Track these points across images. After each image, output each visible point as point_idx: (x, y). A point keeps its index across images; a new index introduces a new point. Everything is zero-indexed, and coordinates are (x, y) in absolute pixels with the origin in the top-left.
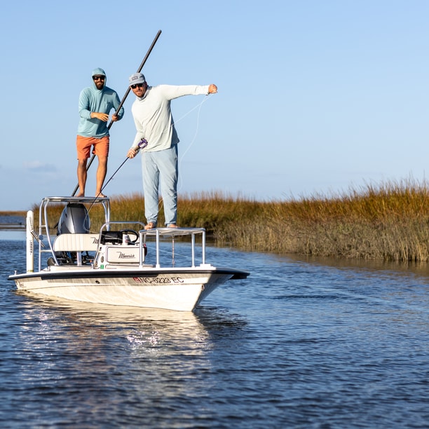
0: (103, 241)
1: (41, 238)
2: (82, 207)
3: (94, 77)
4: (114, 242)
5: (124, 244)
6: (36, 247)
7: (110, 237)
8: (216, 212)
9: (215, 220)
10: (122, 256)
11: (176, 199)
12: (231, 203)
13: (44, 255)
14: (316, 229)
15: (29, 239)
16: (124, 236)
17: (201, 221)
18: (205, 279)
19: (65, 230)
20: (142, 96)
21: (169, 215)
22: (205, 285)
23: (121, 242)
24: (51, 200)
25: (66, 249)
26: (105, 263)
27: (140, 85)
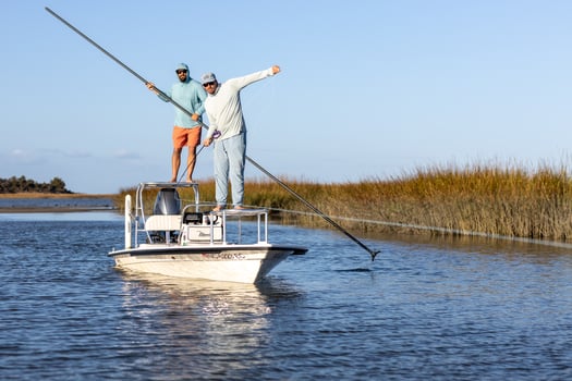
0: (186, 221)
1: (138, 219)
2: (174, 190)
3: (178, 72)
4: (195, 222)
5: (204, 224)
6: (133, 227)
7: (193, 218)
8: (282, 193)
9: (281, 201)
10: (202, 234)
11: (243, 184)
12: (295, 185)
13: (139, 233)
14: (370, 208)
15: (127, 219)
16: (204, 217)
17: (269, 202)
18: (263, 255)
19: (159, 212)
20: (213, 93)
21: (237, 197)
22: (264, 260)
23: (201, 222)
24: (146, 185)
25: (156, 229)
26: (187, 241)
27: (211, 83)
